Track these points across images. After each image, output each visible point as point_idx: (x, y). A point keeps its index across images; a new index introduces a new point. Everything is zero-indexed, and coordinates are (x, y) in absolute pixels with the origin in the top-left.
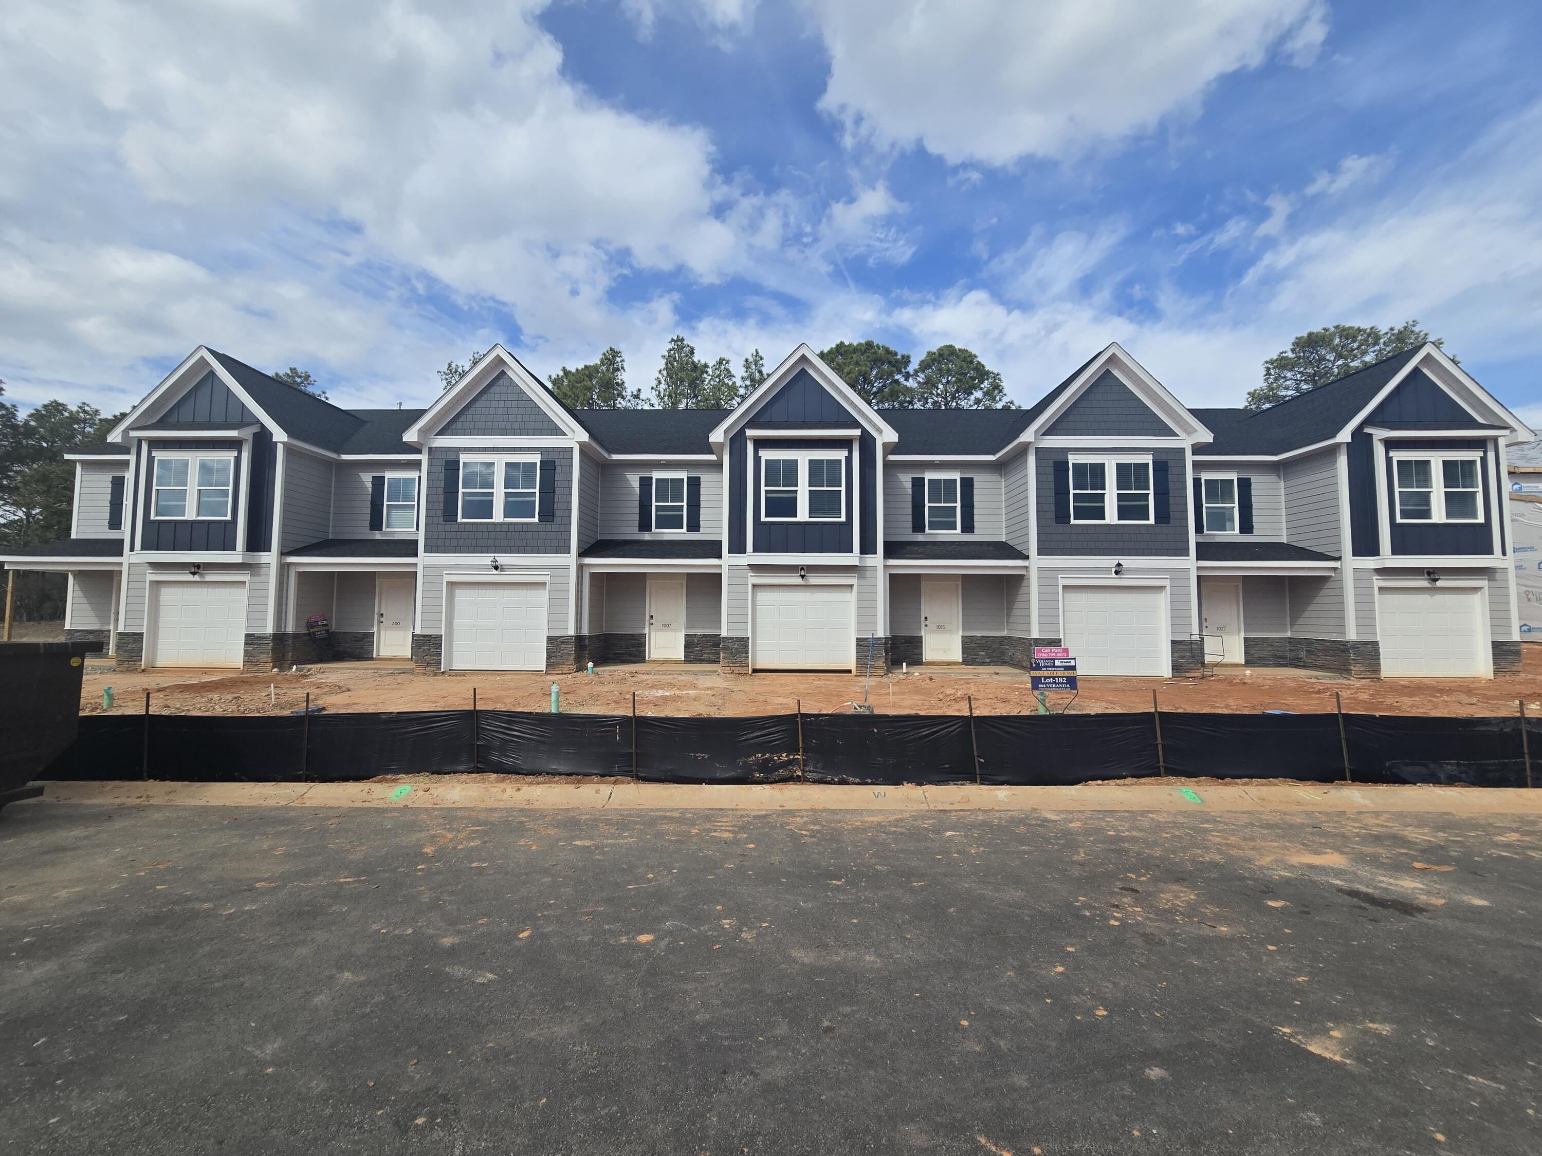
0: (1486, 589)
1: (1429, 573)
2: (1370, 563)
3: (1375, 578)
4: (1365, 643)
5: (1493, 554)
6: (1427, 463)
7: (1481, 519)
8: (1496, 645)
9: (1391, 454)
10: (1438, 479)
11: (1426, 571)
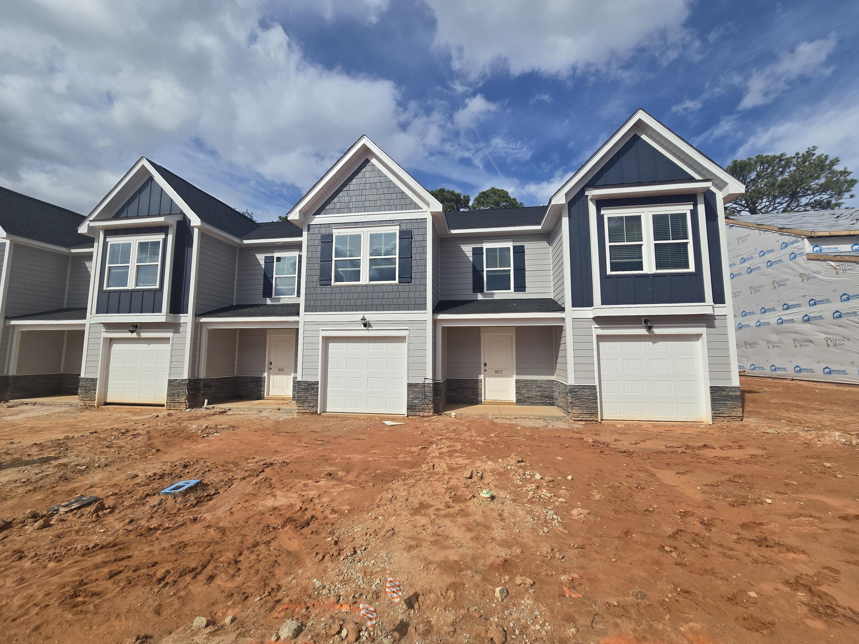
0: (704, 336)
1: (646, 321)
2: (588, 313)
3: (593, 326)
4: (584, 387)
5: (704, 301)
6: (639, 218)
7: (692, 269)
8: (714, 390)
9: (603, 212)
10: (648, 234)
11: (643, 319)
